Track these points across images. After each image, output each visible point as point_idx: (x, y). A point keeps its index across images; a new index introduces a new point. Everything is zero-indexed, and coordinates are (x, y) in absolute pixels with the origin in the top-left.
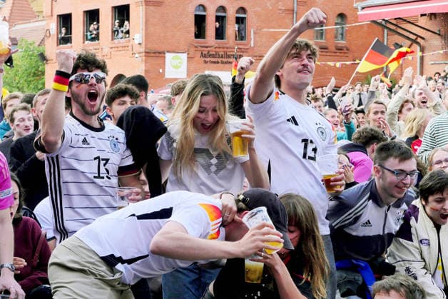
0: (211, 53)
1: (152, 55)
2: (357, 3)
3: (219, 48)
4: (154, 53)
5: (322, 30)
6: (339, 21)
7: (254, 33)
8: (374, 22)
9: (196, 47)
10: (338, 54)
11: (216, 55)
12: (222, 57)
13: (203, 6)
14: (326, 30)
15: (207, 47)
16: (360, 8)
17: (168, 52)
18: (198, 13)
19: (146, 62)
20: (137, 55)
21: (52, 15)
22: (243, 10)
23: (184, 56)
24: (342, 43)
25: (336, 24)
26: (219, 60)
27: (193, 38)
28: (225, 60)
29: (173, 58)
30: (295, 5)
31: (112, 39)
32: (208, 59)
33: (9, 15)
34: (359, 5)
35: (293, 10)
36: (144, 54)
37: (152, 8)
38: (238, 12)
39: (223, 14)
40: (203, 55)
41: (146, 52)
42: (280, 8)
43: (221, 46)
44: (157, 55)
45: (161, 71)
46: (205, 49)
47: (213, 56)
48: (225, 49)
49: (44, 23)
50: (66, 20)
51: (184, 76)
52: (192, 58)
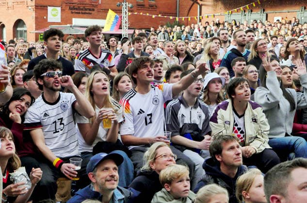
0: (75, 7)
1: (39, 8)
4: (41, 6)
9: (66, 3)
10: (150, 9)
11: (79, 9)
12: (82, 10)
15: (73, 4)
17: (49, 6)
19: (36, 12)
20: (30, 8)
23: (59, 9)
24: (153, 3)
26: (80, 11)
28: (83, 12)
32: (74, 11)
36: (34, 7)
40: (70, 9)
41: (35, 6)
43: (81, 3)
44: (42, 8)
45: (45, 17)
46: (72, 5)
47: (77, 9)
48: (84, 5)
51: (59, 21)
52: (64, 10)
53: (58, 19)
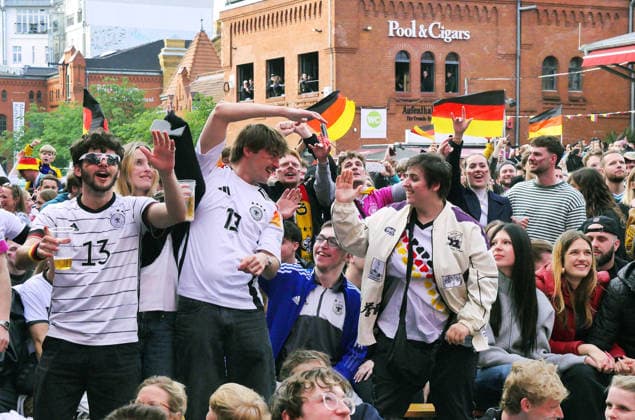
0: (416, 108)
2: (583, 46)
3: (426, 102)
5: (552, 78)
6: (574, 66)
7: (469, 84)
8: (603, 67)
9: (398, 101)
10: (572, 107)
11: (422, 110)
12: (429, 112)
13: (406, 52)
14: (558, 77)
15: (411, 101)
16: (586, 52)
17: (364, 107)
18: (400, 61)
21: (231, 66)
22: (454, 56)
23: (383, 112)
24: (578, 93)
25: (570, 70)
27: (394, 90)
29: (370, 115)
30: (519, 48)
31: (299, 94)
32: (412, 116)
33: (190, 65)
34: (585, 48)
35: (516, 55)
37: (344, 56)
38: (448, 58)
39: (430, 62)
40: (406, 111)
42: (500, 52)
43: (428, 99)
45: (356, 130)
46: (409, 103)
47: (418, 112)
49: (222, 75)
50: (246, 71)
51: (383, 135)
52: (393, 114)
53: (381, 132)
